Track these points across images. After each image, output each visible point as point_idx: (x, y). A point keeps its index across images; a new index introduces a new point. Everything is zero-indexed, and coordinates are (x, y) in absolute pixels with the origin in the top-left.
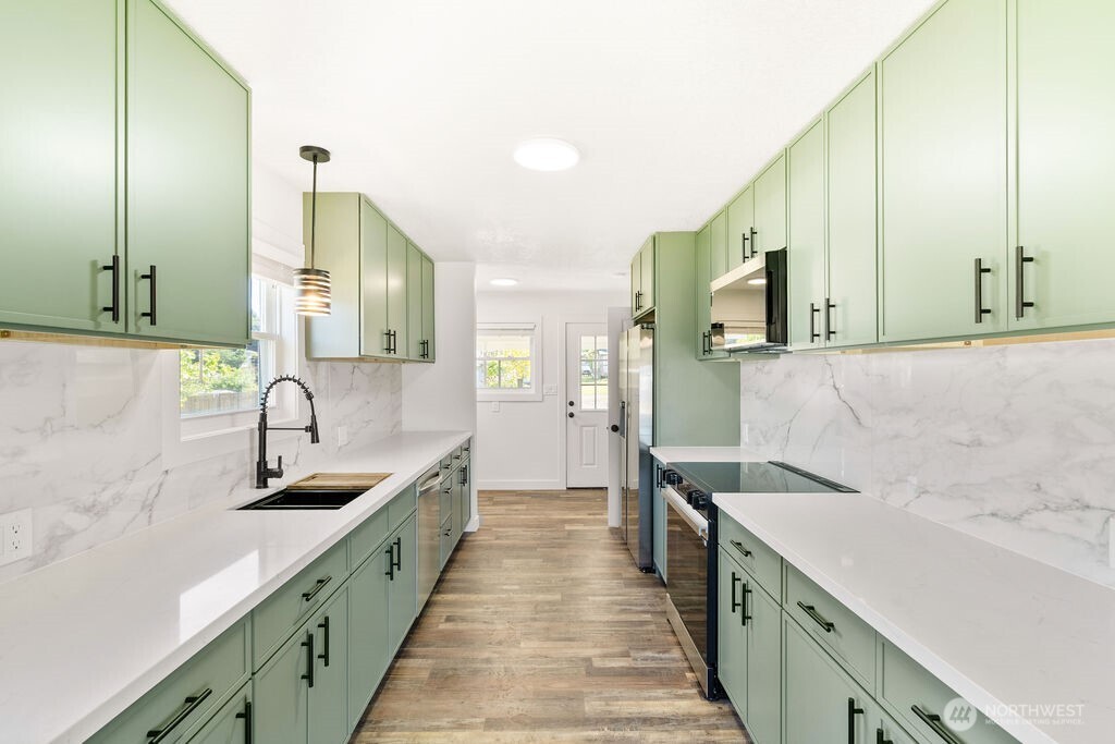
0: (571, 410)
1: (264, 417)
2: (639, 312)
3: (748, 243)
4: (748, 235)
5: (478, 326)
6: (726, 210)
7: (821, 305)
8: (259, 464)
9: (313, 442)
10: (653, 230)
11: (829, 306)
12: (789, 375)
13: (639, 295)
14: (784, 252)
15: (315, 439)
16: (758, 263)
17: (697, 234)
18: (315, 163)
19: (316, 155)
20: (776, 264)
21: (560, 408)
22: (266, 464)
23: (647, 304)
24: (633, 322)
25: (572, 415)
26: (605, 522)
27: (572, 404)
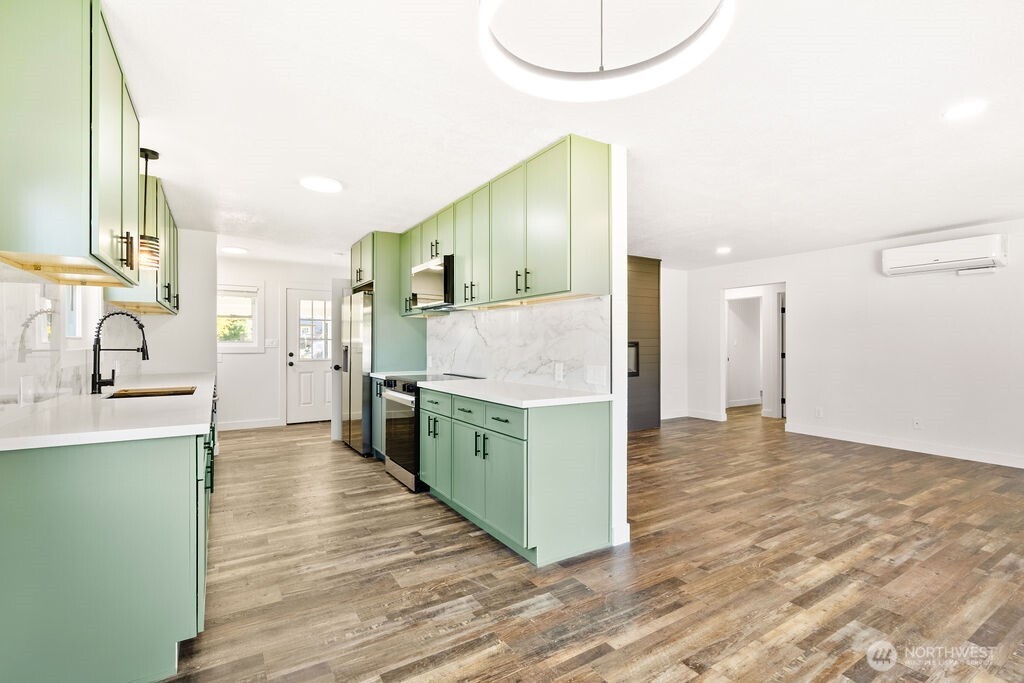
0: (291, 359)
1: (98, 341)
2: (359, 283)
3: (434, 248)
4: (434, 243)
5: (219, 287)
6: (421, 225)
7: (469, 285)
8: (94, 376)
9: (144, 359)
10: (373, 229)
11: (472, 285)
12: (454, 324)
13: (359, 271)
14: (452, 256)
15: (145, 356)
16: (440, 260)
17: (401, 236)
18: (147, 161)
19: (147, 154)
20: (449, 261)
21: (281, 359)
22: (100, 376)
23: (367, 278)
24: (351, 290)
25: (291, 364)
26: (330, 438)
27: (291, 355)
